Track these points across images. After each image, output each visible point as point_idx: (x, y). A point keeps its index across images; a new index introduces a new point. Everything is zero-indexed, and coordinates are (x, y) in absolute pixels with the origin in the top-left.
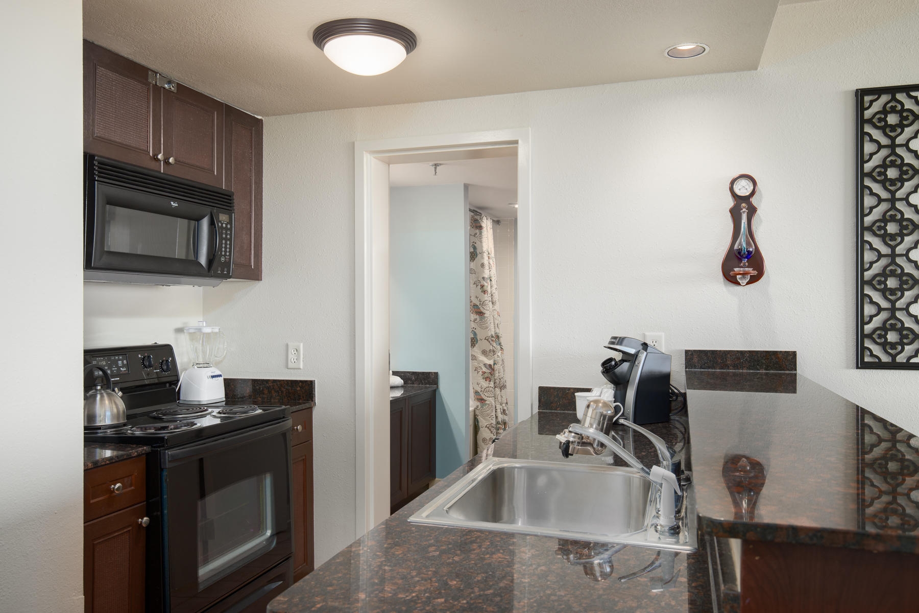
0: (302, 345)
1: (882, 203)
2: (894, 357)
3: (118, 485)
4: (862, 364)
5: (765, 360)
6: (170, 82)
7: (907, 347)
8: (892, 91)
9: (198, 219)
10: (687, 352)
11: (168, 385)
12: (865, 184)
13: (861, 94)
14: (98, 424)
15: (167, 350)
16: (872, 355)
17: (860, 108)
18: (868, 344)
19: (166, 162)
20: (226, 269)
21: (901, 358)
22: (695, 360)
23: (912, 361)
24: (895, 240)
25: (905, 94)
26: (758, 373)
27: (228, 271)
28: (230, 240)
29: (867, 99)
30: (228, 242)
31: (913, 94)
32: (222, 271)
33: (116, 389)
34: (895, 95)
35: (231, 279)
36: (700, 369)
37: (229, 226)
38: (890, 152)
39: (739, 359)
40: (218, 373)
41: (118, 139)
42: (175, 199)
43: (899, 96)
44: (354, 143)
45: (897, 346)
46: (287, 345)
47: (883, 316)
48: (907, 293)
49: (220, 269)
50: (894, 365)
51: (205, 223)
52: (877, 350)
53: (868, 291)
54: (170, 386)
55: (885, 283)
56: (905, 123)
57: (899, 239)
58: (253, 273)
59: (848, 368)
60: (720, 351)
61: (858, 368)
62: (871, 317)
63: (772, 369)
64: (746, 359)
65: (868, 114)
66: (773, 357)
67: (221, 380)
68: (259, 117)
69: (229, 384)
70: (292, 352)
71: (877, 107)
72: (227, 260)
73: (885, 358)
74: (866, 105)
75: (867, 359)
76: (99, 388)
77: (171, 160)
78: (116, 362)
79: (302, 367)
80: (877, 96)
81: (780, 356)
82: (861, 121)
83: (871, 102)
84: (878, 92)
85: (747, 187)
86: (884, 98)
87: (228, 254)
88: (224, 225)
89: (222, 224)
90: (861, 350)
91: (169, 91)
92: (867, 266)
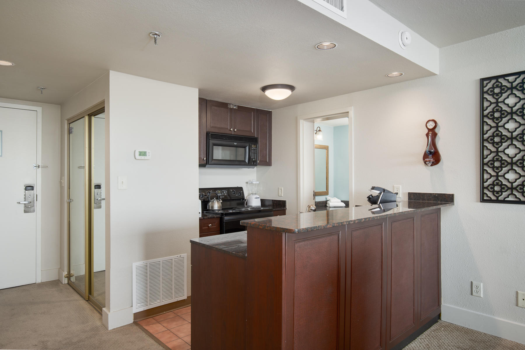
0: (283, 188)
1: (492, 129)
2: (497, 197)
3: (210, 225)
4: (483, 200)
5: (440, 197)
6: (235, 106)
7: (504, 193)
8: (497, 78)
9: (245, 147)
10: (409, 193)
11: (242, 200)
12: (484, 120)
13: (482, 80)
14: (214, 209)
15: (241, 189)
16: (487, 196)
17: (482, 86)
18: (486, 191)
19: (234, 131)
20: (255, 163)
21: (501, 198)
22: (412, 196)
23: (506, 199)
24: (498, 145)
25: (503, 79)
26: (438, 203)
27: (256, 164)
28: (257, 153)
29: (485, 82)
30: (256, 154)
31: (506, 78)
32: (254, 163)
33: (220, 200)
34: (498, 80)
35: (258, 166)
36: (414, 200)
37: (256, 149)
38: (496, 105)
39: (429, 196)
40: (258, 197)
41: (218, 126)
42: (235, 142)
43: (500, 80)
44: (297, 117)
45: (499, 193)
46: (279, 188)
47: (493, 179)
48: (504, 169)
49: (253, 163)
50: (497, 201)
51: (247, 148)
52: (490, 194)
53: (486, 168)
54: (243, 200)
55: (493, 164)
56: (503, 91)
57: (500, 144)
58: (268, 163)
59: (477, 202)
60: (422, 193)
61: (481, 202)
62: (487, 180)
63: (443, 201)
64: (433, 197)
65: (485, 89)
66: (443, 196)
67: (259, 199)
68: (271, 110)
69: (262, 201)
70: (280, 190)
71: (490, 85)
72: (256, 160)
73: (493, 198)
74: (485, 85)
75: (485, 198)
76: (215, 199)
77: (235, 130)
78: (223, 192)
79: (283, 196)
80: (489, 81)
81: (446, 196)
82: (482, 93)
83: (487, 84)
84: (490, 79)
85: (432, 125)
86: (493, 81)
87: (256, 158)
88: (254, 149)
89: (253, 148)
90: (483, 194)
91: (235, 109)
92: (485, 157)
